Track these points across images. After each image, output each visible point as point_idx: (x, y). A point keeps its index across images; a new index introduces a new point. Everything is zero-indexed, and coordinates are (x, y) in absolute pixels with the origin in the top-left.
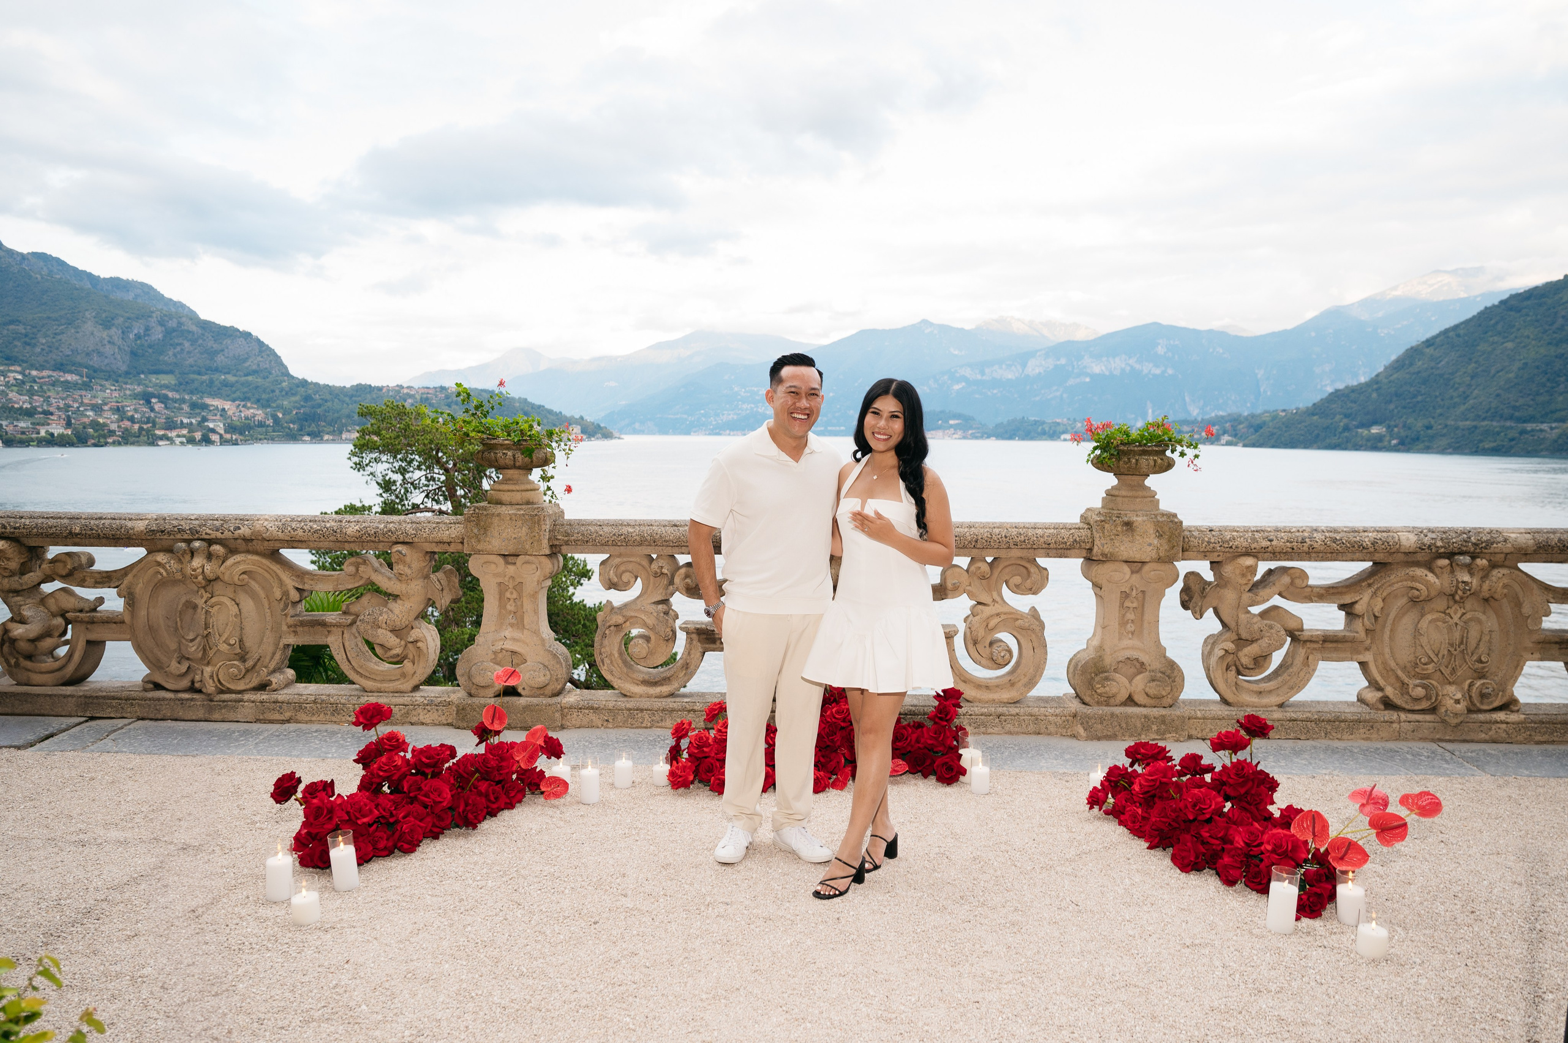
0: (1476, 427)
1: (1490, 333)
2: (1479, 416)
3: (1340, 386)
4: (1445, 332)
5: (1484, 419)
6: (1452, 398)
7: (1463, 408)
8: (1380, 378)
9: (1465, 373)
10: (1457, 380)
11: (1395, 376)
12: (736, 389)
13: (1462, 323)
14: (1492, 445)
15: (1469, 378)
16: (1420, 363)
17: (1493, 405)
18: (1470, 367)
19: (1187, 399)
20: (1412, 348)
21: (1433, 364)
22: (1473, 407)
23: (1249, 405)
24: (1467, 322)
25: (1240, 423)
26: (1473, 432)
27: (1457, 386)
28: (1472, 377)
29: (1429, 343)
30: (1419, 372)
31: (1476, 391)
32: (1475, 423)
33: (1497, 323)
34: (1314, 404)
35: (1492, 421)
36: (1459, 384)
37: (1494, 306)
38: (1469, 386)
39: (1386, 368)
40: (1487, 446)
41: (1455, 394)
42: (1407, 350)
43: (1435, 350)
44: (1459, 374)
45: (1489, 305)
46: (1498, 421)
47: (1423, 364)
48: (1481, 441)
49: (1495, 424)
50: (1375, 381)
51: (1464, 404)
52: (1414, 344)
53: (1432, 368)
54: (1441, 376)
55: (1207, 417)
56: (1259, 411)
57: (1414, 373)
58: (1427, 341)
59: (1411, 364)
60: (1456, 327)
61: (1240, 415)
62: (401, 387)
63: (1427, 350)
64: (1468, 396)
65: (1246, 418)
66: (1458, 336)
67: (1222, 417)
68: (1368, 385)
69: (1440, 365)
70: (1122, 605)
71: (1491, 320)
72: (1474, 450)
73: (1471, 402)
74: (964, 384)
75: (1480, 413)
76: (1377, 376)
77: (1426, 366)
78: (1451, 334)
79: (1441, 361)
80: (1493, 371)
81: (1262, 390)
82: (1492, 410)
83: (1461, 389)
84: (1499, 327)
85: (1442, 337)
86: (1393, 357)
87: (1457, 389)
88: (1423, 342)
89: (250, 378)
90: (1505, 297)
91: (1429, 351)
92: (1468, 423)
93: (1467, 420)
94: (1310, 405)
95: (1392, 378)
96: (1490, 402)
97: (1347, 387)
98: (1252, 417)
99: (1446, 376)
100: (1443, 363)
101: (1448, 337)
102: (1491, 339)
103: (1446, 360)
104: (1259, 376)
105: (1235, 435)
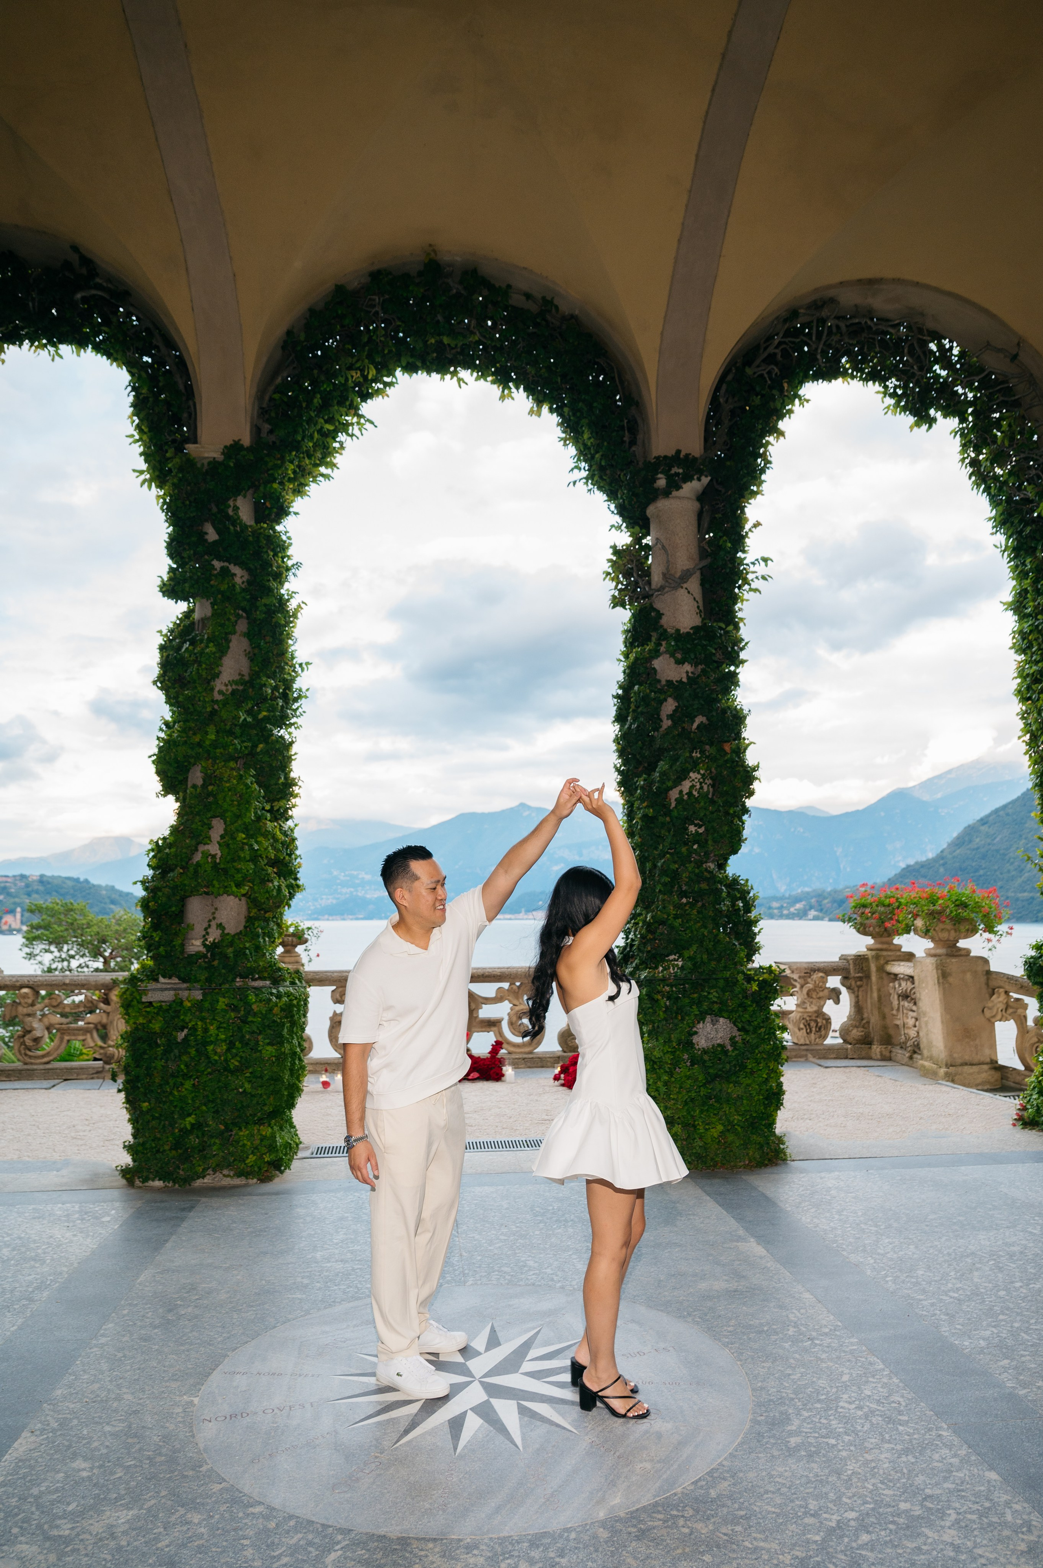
0: (1033, 898)
3: (911, 862)
4: (996, 811)
6: (1009, 871)
7: (1020, 880)
8: (944, 854)
9: (1017, 848)
10: (1011, 855)
11: (958, 851)
12: (335, 873)
13: (1009, 803)
16: (978, 840)
18: (1021, 844)
19: (774, 876)
20: (969, 826)
21: (989, 840)
22: (1028, 880)
23: (831, 881)
24: (1013, 802)
25: (825, 898)
26: (1031, 903)
27: (1012, 860)
29: (983, 821)
30: (978, 848)
32: (1031, 895)
34: (889, 880)
36: (1014, 859)
39: (949, 845)
42: (965, 828)
43: (989, 827)
44: (1012, 849)
47: (980, 840)
50: (941, 857)
52: (971, 822)
53: (989, 844)
54: (997, 851)
55: (794, 893)
56: (841, 887)
57: (974, 850)
58: (982, 819)
59: (970, 841)
60: (1005, 807)
61: (824, 891)
63: (982, 828)
64: (1023, 870)
65: (830, 894)
66: (1008, 815)
67: (808, 893)
68: (934, 860)
69: (995, 841)
73: (1026, 875)
76: (942, 852)
77: (983, 842)
78: (1001, 813)
79: (995, 838)
81: (842, 866)
83: (1016, 864)
85: (994, 816)
86: (955, 835)
87: (1012, 864)
88: (978, 821)
91: (984, 828)
92: (1026, 894)
93: (1025, 891)
94: (886, 880)
95: (955, 854)
97: (917, 863)
98: (835, 892)
99: (1001, 852)
100: (997, 839)
101: (999, 816)
103: (1000, 836)
104: (838, 853)
105: (821, 910)
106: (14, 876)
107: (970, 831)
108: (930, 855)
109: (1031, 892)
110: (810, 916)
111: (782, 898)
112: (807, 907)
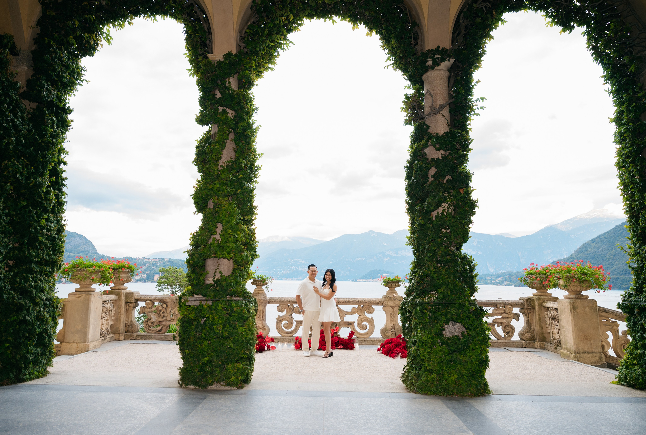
0: (618, 278)
1: (619, 237)
2: (619, 273)
4: (600, 236)
5: (622, 274)
6: (606, 265)
7: (611, 269)
8: (573, 256)
9: (610, 254)
10: (607, 257)
11: (580, 255)
12: (289, 260)
13: (606, 232)
14: (627, 286)
15: (612, 256)
16: (590, 250)
17: (625, 268)
18: (612, 252)
20: (586, 243)
21: (595, 250)
22: (616, 269)
23: (516, 268)
24: (608, 232)
25: (512, 275)
26: (617, 280)
27: (607, 260)
28: (614, 256)
29: (593, 241)
30: (590, 254)
31: (616, 262)
32: (617, 276)
33: (622, 233)
35: (625, 275)
37: (620, 225)
38: (613, 260)
39: (575, 252)
40: (624, 287)
42: (583, 244)
43: (596, 244)
44: (608, 254)
46: (628, 275)
47: (592, 250)
48: (621, 284)
49: (626, 276)
50: (571, 257)
51: (612, 268)
52: (586, 241)
53: (596, 252)
54: (600, 255)
55: (497, 273)
57: (588, 254)
58: (592, 240)
59: (586, 250)
60: (604, 234)
61: (512, 272)
63: (593, 244)
65: (515, 274)
66: (606, 238)
67: (504, 273)
68: (568, 259)
69: (599, 251)
70: (390, 316)
71: (619, 231)
72: (619, 288)
73: (615, 267)
74: (389, 258)
75: (619, 272)
76: (571, 255)
77: (593, 251)
78: (602, 237)
79: (599, 249)
81: (521, 261)
83: (610, 261)
84: (623, 234)
85: (598, 239)
86: (578, 247)
87: (608, 261)
88: (590, 241)
89: (80, 254)
92: (614, 276)
93: (614, 275)
96: (623, 267)
98: (518, 273)
99: (602, 256)
100: (600, 250)
102: (620, 239)
103: (601, 248)
104: (519, 255)
105: (511, 281)
106: (159, 259)
107: (586, 246)
108: (566, 257)
109: (617, 275)
110: (505, 284)
111: (492, 275)
112: (504, 280)
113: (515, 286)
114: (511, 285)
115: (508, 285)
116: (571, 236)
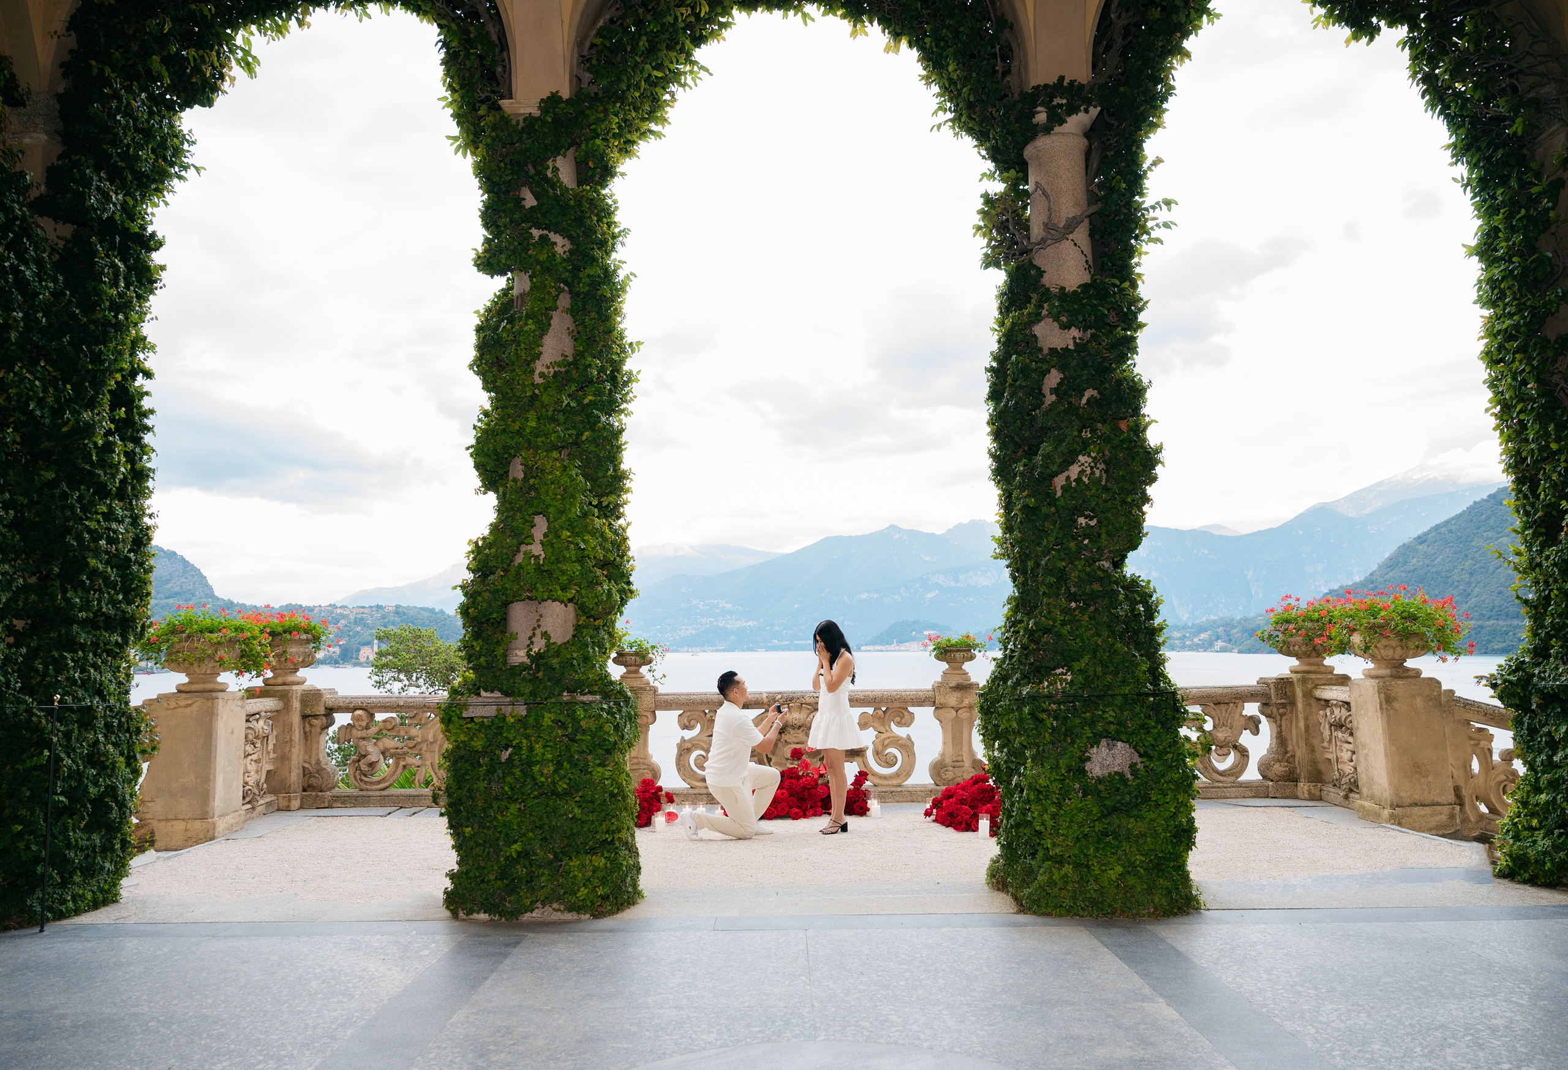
0: (1481, 627)
1: (1483, 528)
2: (1484, 616)
3: (1335, 586)
4: (1438, 527)
5: (1489, 618)
8: (1374, 578)
9: (1463, 570)
10: (1456, 577)
11: (1390, 574)
13: (1453, 519)
15: (1468, 576)
16: (1415, 560)
17: (1497, 603)
18: (1467, 564)
19: (1175, 603)
20: (1404, 545)
21: (1428, 561)
22: (1475, 606)
23: (1241, 608)
24: (1457, 518)
25: (1233, 627)
26: (1479, 632)
27: (1456, 583)
28: (1471, 574)
29: (1421, 539)
30: (1415, 570)
31: (1477, 589)
32: (1480, 623)
33: (1489, 518)
36: (1458, 581)
37: (1483, 500)
38: (1469, 583)
39: (1380, 567)
41: (1455, 592)
42: (1399, 548)
43: (1428, 546)
44: (1456, 571)
45: (1478, 499)
46: (1505, 620)
47: (1418, 562)
49: (1501, 623)
50: (1370, 580)
51: (1466, 602)
52: (1407, 541)
53: (1428, 566)
54: (1438, 573)
55: (1198, 622)
56: (1252, 615)
57: (1409, 572)
58: (1419, 537)
59: (1406, 562)
60: (1447, 523)
61: (1233, 619)
62: (334, 606)
64: (1469, 594)
65: (1239, 622)
66: (1451, 531)
67: (1214, 622)
68: (1363, 584)
69: (1435, 562)
70: (952, 732)
71: (1482, 515)
73: (1474, 600)
75: (1484, 612)
76: (1371, 574)
77: (1421, 563)
78: (1443, 530)
79: (1436, 558)
80: (1491, 568)
81: (1253, 592)
82: (1497, 609)
83: (1461, 587)
84: (1491, 522)
85: (1434, 534)
86: (1387, 555)
87: (1457, 587)
88: (1415, 539)
89: (171, 601)
90: (1493, 491)
91: (1422, 548)
92: (1473, 622)
93: (1472, 619)
95: (1387, 577)
97: (1341, 587)
98: (1245, 621)
99: (1443, 574)
100: (1438, 560)
101: (1440, 533)
103: (1441, 557)
104: (1249, 577)
105: (1230, 641)
106: (371, 607)
107: (1406, 550)
108: (1358, 579)
109: (1479, 619)
110: (1217, 648)
111: (1184, 627)
112: (1214, 638)
113: (1240, 652)
114: (1231, 651)
115: (1223, 650)
116: (1369, 528)
